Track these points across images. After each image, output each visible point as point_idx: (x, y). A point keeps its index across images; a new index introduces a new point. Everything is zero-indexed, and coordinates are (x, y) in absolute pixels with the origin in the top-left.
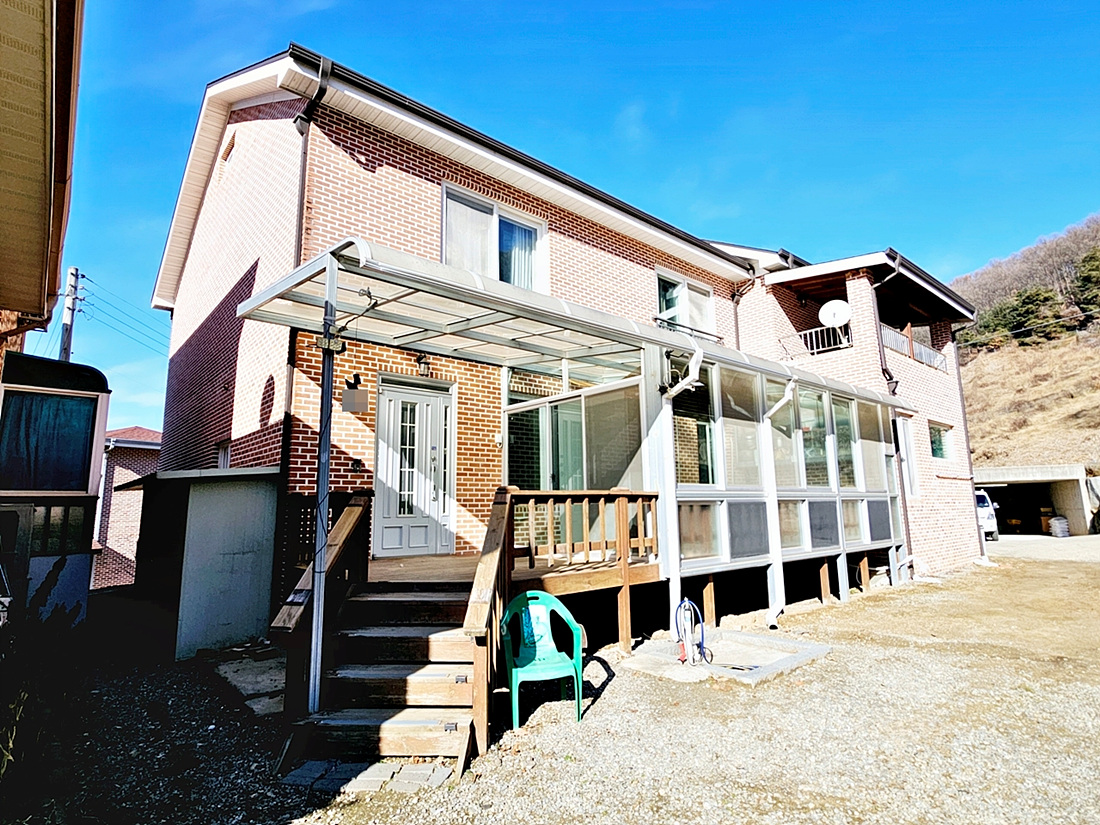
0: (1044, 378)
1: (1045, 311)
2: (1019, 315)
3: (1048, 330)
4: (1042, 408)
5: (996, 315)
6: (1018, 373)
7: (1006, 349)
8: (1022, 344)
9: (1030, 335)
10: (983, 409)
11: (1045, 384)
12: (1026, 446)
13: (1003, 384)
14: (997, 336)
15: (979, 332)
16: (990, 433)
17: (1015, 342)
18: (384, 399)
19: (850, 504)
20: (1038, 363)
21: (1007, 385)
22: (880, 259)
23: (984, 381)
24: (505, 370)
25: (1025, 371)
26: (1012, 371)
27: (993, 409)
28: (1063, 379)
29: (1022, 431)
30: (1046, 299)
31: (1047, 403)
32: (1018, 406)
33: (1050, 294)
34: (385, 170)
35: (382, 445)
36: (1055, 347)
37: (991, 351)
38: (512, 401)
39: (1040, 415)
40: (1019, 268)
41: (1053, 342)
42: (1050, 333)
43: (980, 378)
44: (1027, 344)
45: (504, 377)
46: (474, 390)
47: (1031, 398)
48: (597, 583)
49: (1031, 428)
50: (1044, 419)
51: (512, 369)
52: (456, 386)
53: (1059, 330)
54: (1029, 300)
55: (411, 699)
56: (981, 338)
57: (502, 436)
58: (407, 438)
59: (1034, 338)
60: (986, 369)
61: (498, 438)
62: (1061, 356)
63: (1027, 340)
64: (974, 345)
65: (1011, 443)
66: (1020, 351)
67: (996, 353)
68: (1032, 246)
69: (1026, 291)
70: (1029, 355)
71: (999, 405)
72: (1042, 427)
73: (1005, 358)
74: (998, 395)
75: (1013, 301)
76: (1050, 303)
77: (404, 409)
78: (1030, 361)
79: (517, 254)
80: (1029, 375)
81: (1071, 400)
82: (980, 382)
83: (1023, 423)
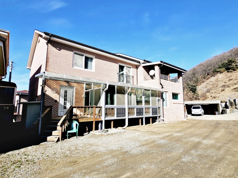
0: (231, 80)
1: (234, 64)
2: (227, 65)
3: (234, 68)
4: (229, 87)
5: (222, 65)
6: (226, 78)
7: (224, 73)
8: (228, 72)
9: (230, 70)
10: (216, 87)
11: (231, 81)
12: (223, 95)
13: (222, 81)
14: (222, 70)
15: (218, 69)
16: (216, 92)
17: (226, 71)
18: (61, 90)
19: (148, 109)
20: (231, 76)
21: (223, 81)
22: (159, 63)
23: (218, 80)
24: (85, 84)
25: (227, 78)
26: (225, 78)
27: (219, 87)
28: (235, 80)
29: (223, 92)
30: (234, 61)
31: (230, 86)
32: (224, 86)
33: (235, 60)
34: (62, 50)
35: (61, 97)
36: (235, 72)
37: (221, 73)
38: (86, 90)
39: (228, 88)
40: (228, 54)
41: (235, 71)
42: (235, 69)
43: (217, 79)
44: (229, 72)
45: (85, 85)
46: (79, 88)
47: (227, 85)
48: (88, 120)
49: (225, 91)
50: (228, 89)
51: (86, 84)
52: (75, 87)
53: (236, 68)
54: (230, 61)
55: (53, 134)
56: (219, 70)
57: (84, 96)
58: (65, 96)
59: (231, 70)
60: (219, 77)
61: (83, 96)
62: (236, 75)
63: (229, 71)
64: (217, 72)
65: (220, 95)
66: (227, 73)
67: (222, 74)
68: (232, 49)
69: (229, 59)
70: (229, 74)
71: (220, 86)
72: (227, 91)
73: (224, 75)
74: (221, 83)
75: (226, 62)
76: (235, 62)
77: (65, 92)
78: (229, 76)
79: (89, 63)
80: (228, 79)
81: (235, 85)
82: (217, 80)
83: (224, 90)
